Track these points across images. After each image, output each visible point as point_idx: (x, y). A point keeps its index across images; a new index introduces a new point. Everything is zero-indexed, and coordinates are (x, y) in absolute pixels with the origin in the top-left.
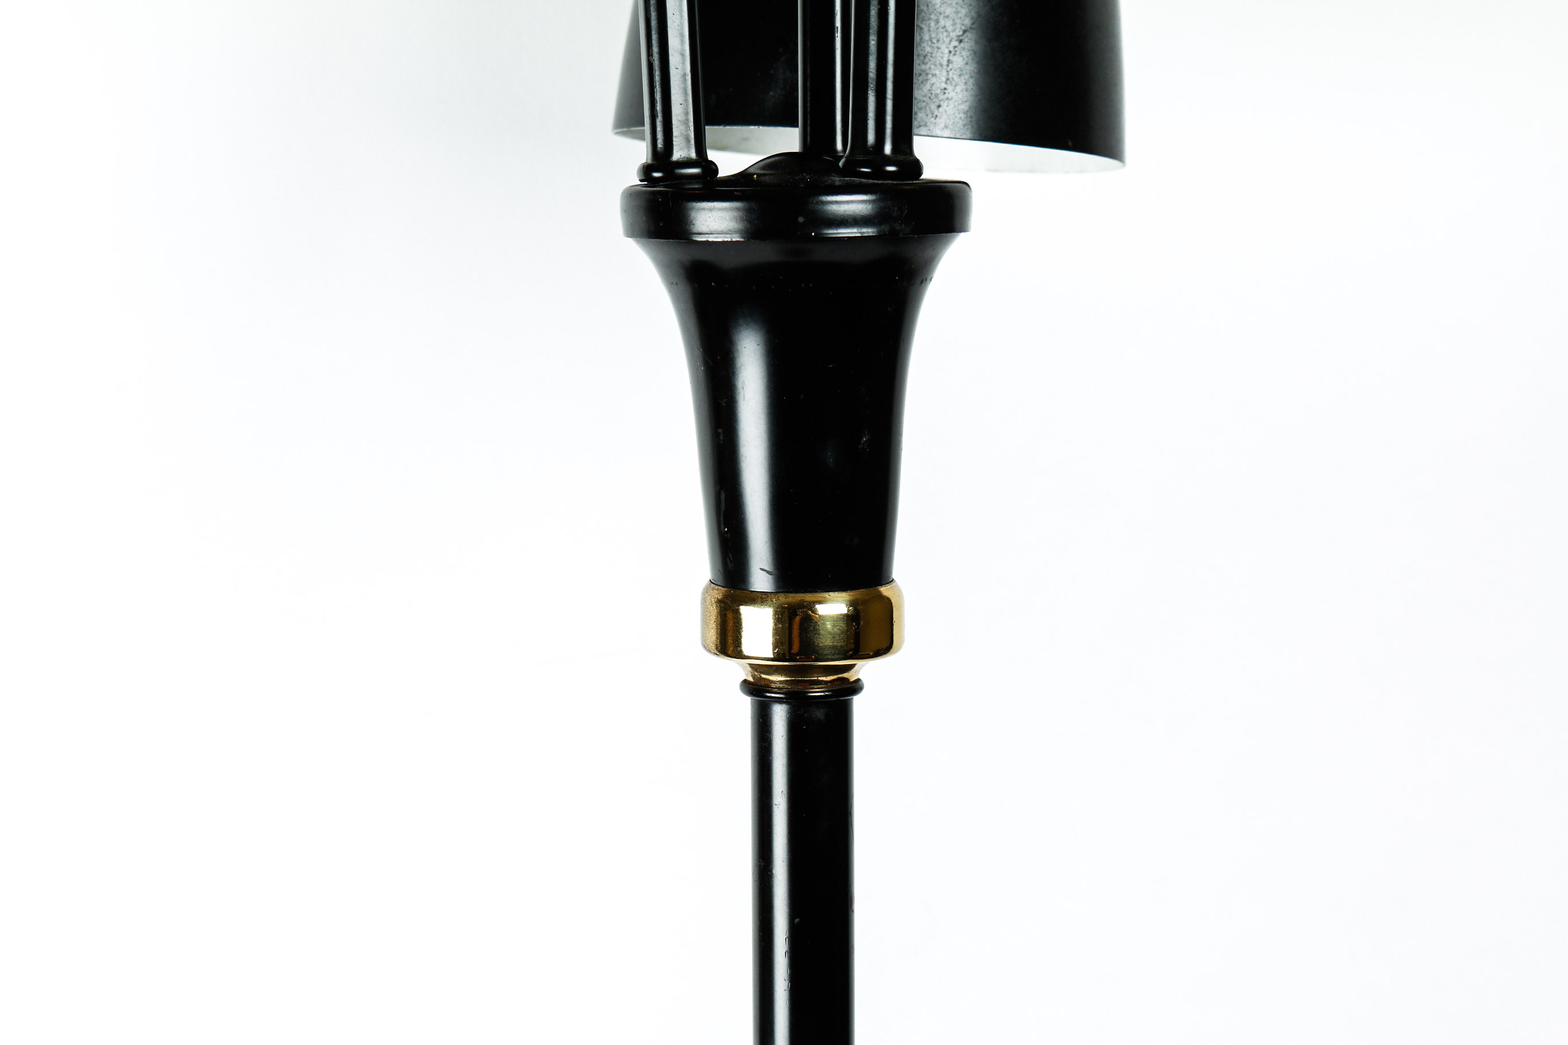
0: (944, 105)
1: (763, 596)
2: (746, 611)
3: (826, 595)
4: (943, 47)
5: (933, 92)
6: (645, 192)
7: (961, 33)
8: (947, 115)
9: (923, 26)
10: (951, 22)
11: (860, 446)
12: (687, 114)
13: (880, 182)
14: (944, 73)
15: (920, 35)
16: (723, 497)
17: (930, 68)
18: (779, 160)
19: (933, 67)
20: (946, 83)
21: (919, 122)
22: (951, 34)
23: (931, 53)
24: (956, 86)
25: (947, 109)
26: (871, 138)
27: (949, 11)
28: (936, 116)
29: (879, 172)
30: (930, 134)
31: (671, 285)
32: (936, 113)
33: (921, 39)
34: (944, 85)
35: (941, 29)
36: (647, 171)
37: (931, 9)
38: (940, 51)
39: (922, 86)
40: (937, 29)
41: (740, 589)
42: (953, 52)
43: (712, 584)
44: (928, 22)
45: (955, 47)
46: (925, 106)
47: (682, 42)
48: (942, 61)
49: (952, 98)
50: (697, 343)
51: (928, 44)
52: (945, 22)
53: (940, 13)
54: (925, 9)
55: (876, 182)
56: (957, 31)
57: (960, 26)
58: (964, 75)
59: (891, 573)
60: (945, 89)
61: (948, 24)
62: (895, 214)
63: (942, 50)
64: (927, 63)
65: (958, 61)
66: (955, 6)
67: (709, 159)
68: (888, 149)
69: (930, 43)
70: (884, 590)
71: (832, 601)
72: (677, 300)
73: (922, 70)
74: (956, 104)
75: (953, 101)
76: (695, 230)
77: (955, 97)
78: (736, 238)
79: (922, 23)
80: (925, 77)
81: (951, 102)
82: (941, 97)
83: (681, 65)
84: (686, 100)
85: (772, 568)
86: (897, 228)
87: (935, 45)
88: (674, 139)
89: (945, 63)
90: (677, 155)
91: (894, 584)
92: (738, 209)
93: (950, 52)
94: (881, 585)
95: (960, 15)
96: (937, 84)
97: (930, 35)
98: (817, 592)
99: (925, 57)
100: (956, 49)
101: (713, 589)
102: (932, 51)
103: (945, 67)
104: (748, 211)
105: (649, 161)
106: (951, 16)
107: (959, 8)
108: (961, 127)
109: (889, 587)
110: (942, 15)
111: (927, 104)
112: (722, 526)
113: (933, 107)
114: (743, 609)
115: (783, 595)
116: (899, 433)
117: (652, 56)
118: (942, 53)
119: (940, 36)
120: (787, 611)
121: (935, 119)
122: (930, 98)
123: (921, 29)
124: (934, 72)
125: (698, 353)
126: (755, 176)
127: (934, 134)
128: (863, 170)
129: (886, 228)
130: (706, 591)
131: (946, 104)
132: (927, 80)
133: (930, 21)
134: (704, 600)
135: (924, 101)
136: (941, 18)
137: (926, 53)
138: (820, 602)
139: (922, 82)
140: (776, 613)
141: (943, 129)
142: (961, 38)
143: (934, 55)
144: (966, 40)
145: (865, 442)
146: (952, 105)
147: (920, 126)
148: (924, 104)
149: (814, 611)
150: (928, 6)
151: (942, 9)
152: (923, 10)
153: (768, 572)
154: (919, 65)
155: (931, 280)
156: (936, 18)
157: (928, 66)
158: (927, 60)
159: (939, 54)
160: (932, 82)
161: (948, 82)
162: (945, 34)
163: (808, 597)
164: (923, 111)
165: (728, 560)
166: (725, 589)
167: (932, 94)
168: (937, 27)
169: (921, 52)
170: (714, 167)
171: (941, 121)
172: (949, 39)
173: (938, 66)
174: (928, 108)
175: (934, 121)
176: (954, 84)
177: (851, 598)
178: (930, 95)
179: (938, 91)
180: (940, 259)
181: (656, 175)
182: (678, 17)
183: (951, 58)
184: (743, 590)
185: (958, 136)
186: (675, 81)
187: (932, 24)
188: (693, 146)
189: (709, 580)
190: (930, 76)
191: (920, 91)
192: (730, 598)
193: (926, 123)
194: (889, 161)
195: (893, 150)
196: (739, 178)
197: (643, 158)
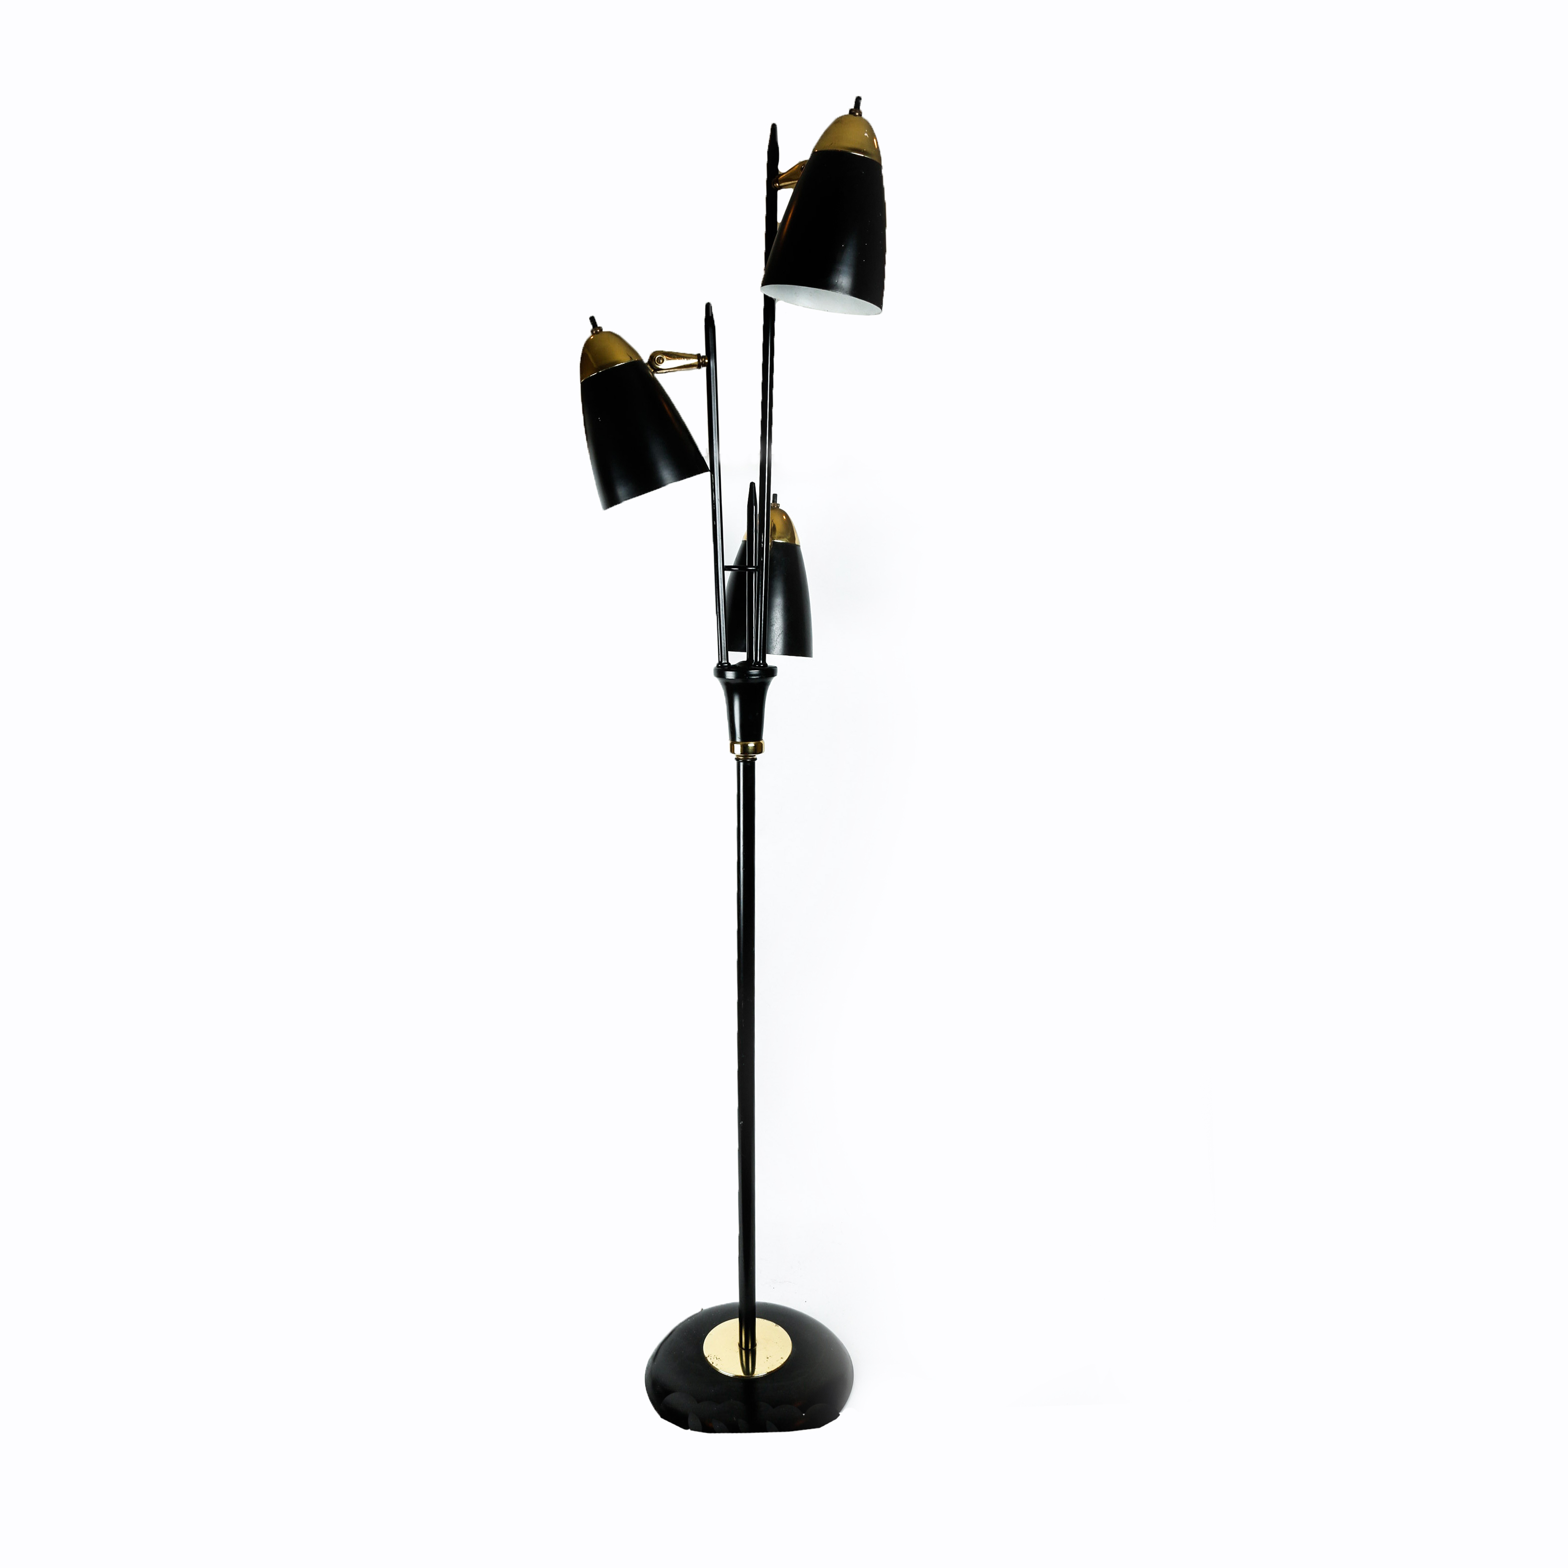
1: (739, 743)
2: (735, 745)
3: (750, 742)
5: (773, 646)
6: (718, 669)
7: (779, 635)
8: (776, 650)
11: (756, 715)
12: (725, 654)
14: (776, 642)
18: (742, 662)
21: (770, 652)
24: (778, 645)
26: (758, 660)
28: (774, 651)
29: (760, 666)
31: (722, 685)
36: (718, 665)
39: (771, 645)
41: (734, 741)
45: (778, 637)
50: (727, 697)
55: (759, 668)
57: (779, 633)
59: (762, 738)
62: (762, 674)
65: (778, 640)
68: (761, 662)
69: (773, 636)
70: (761, 741)
72: (723, 688)
74: (778, 648)
76: (726, 677)
78: (733, 678)
80: (772, 643)
84: (725, 651)
86: (763, 676)
88: (723, 659)
89: (776, 640)
90: (723, 662)
92: (734, 673)
96: (774, 644)
104: (736, 673)
107: (779, 630)
108: (779, 652)
112: (731, 731)
113: (773, 649)
115: (742, 742)
120: (743, 745)
124: (774, 642)
125: (727, 700)
126: (737, 666)
127: (773, 654)
128: (757, 665)
129: (761, 676)
131: (776, 648)
137: (772, 638)
141: (775, 653)
149: (748, 745)
150: (773, 630)
153: (740, 738)
163: (747, 743)
164: (771, 650)
170: (730, 664)
172: (777, 635)
177: (755, 743)
180: (771, 681)
181: (720, 665)
185: (778, 654)
188: (726, 660)
193: (772, 652)
194: (761, 664)
195: (762, 662)
196: (734, 666)
197: (717, 662)
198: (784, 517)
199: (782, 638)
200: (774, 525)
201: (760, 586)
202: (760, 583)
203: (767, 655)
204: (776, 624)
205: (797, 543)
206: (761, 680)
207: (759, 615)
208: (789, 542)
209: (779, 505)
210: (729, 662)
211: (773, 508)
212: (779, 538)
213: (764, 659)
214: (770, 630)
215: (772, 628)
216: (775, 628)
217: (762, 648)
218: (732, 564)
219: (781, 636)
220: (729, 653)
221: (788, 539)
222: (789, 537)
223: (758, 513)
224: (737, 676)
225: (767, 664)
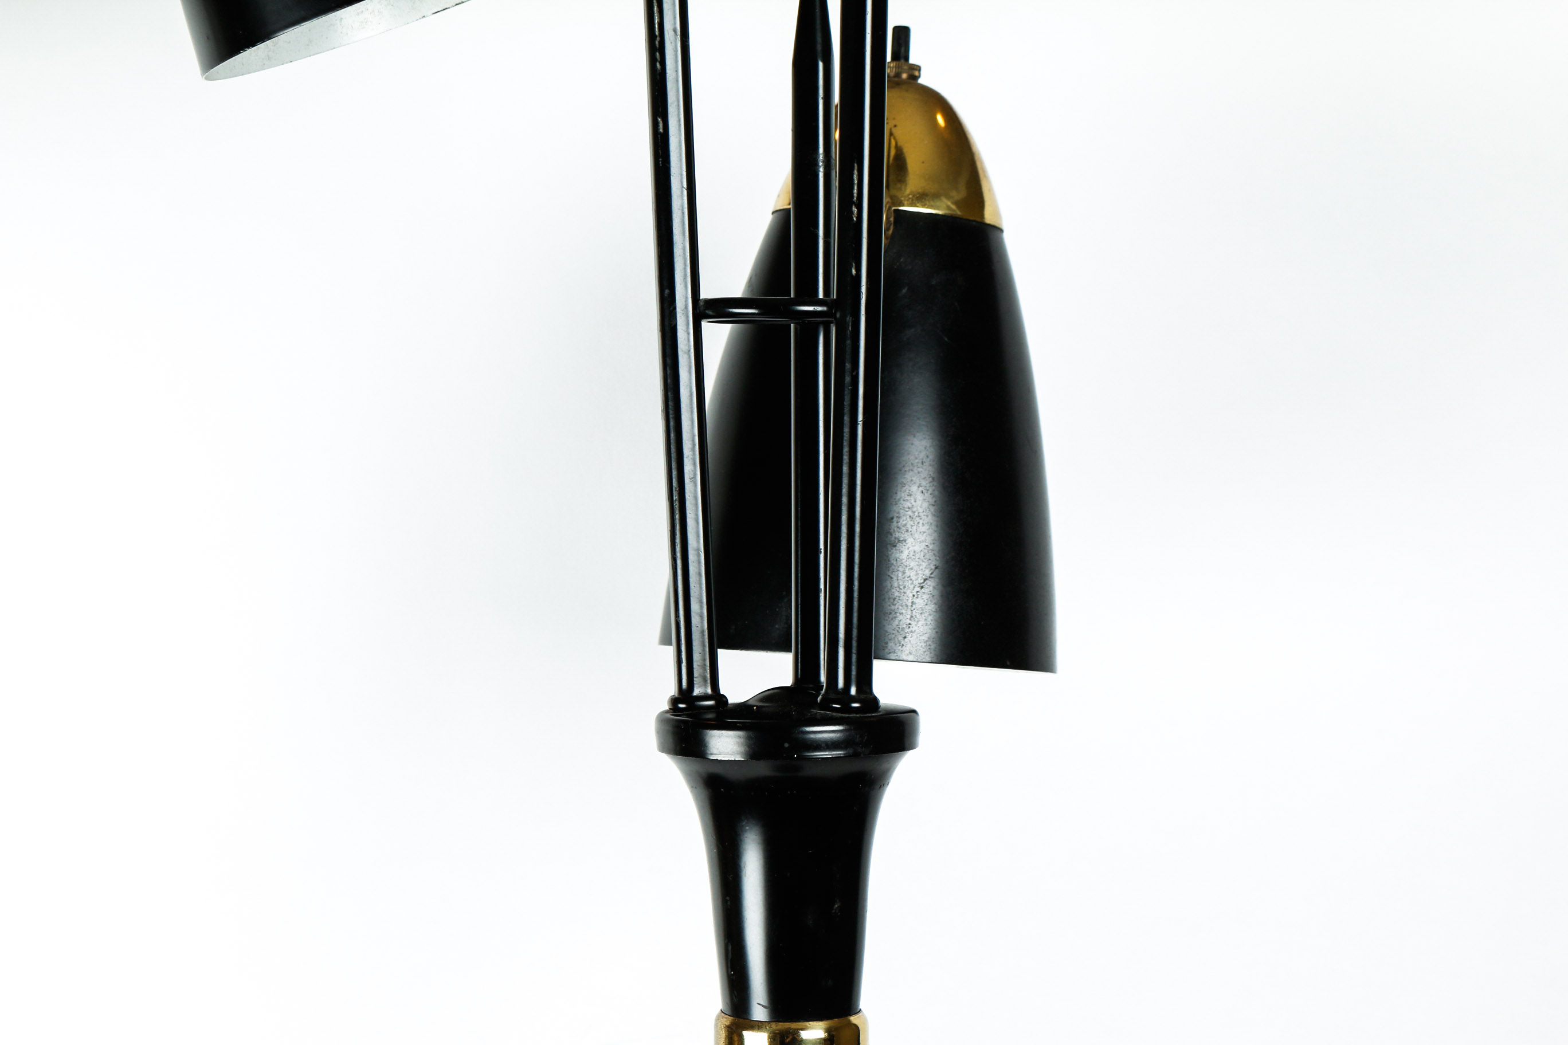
0: (909, 636)
1: (760, 1024)
2: (748, 1035)
3: (807, 1024)
4: (908, 592)
5: (901, 627)
6: (673, 719)
7: (922, 581)
8: (911, 644)
9: (892, 576)
10: (914, 573)
11: (833, 911)
12: (704, 660)
13: (847, 715)
14: (909, 612)
15: (890, 583)
16: (730, 948)
17: (898, 608)
18: (774, 693)
19: (900, 607)
20: (910, 620)
21: (889, 650)
22: (915, 582)
23: (899, 597)
24: (918, 622)
25: (911, 639)
26: (841, 684)
27: (913, 564)
28: (903, 645)
29: (846, 708)
30: (898, 659)
31: (693, 787)
32: (903, 643)
33: (892, 586)
34: (909, 621)
35: (906, 578)
36: (674, 701)
37: (899, 563)
38: (905, 595)
39: (892, 622)
40: (904, 578)
41: (742, 1018)
42: (916, 596)
43: (722, 1014)
44: (897, 573)
45: (918, 592)
46: (894, 638)
47: (701, 607)
48: (907, 603)
49: (915, 631)
50: (711, 830)
51: (896, 590)
52: (910, 573)
53: (906, 566)
54: (895, 563)
55: (843, 715)
56: (919, 579)
57: (921, 576)
58: (924, 613)
59: (859, 1005)
60: (910, 624)
61: (912, 574)
62: (857, 740)
63: (907, 594)
64: (895, 605)
65: (920, 602)
66: (918, 560)
67: (722, 693)
68: (853, 691)
69: (898, 589)
70: (854, 1019)
71: (811, 1028)
72: (697, 798)
73: (892, 610)
74: (918, 635)
75: (916, 633)
76: (709, 753)
77: (917, 631)
78: (738, 758)
79: (892, 574)
80: (894, 616)
81: (914, 634)
82: (907, 630)
83: (700, 624)
84: (704, 650)
85: (766, 1002)
86: (859, 750)
87: (902, 591)
88: (695, 679)
89: (910, 604)
90: (697, 691)
91: (860, 1014)
92: (740, 737)
93: (914, 596)
94: (850, 1015)
95: (921, 568)
96: (904, 621)
97: (898, 583)
98: (800, 1021)
99: (894, 599)
100: (918, 593)
101: (723, 1017)
102: (899, 595)
103: (909, 607)
104: (749, 738)
105: (676, 695)
106: (914, 568)
107: (921, 562)
108: (922, 653)
109: (856, 1017)
110: (908, 568)
111: (896, 636)
112: (730, 970)
113: (900, 638)
114: (745, 1033)
115: (774, 1023)
116: (864, 900)
117: (679, 617)
118: (907, 596)
119: (906, 583)
120: (778, 1035)
121: (902, 647)
122: (898, 631)
123: (892, 578)
124: (901, 611)
125: (713, 838)
126: (755, 708)
127: (901, 658)
128: (834, 706)
129: (850, 751)
130: (718, 1019)
131: (910, 636)
132: (895, 617)
133: (899, 572)
134: (716, 1025)
135: (893, 634)
136: (907, 570)
137: (895, 596)
138: (802, 1029)
139: (892, 619)
140: (769, 1037)
141: (908, 655)
142: (922, 585)
143: (901, 598)
144: (926, 586)
145: (837, 908)
146: (916, 637)
147: (890, 653)
148: (893, 636)
149: (799, 1036)
150: (897, 560)
151: (908, 563)
152: (893, 564)
153: (763, 1006)
154: (890, 606)
155: (888, 784)
156: (903, 569)
157: (896, 607)
158: (895, 602)
159: (905, 597)
160: (900, 619)
161: (912, 619)
162: (910, 582)
163: (794, 1025)
164: (892, 641)
165: (734, 997)
166: (732, 1018)
167: (899, 628)
168: (903, 576)
169: (891, 596)
170: (725, 699)
171: (907, 649)
172: (912, 586)
173: (904, 606)
174: (896, 639)
175: (901, 649)
176: (917, 620)
177: (828, 1026)
178: (898, 629)
179: (905, 626)
180: (894, 769)
181: (681, 706)
182: (698, 589)
183: (914, 600)
184: (744, 1019)
185: (919, 660)
186: (695, 636)
187: (900, 574)
188: (709, 684)
189: (719, 1010)
190: (898, 614)
191: (890, 626)
192: (735, 1026)
193: (895, 650)
194: (854, 699)
195: (858, 691)
196: (743, 708)
197: (672, 691)
198: (940, 120)
199: (936, 593)
200: (899, 149)
201: (848, 379)
202: (848, 366)
203: (878, 665)
204: (910, 540)
205: (989, 218)
206: (855, 766)
207: (845, 500)
208: (959, 213)
209: (918, 68)
210: (723, 690)
211: (897, 82)
212: (921, 198)
213: (865, 679)
214: (886, 562)
215: (894, 554)
216: (904, 556)
217: (855, 632)
218: (738, 291)
219: (931, 586)
220: (723, 654)
221: (956, 203)
222: (960, 194)
223: (836, 98)
224: (755, 752)
225: (875, 701)
